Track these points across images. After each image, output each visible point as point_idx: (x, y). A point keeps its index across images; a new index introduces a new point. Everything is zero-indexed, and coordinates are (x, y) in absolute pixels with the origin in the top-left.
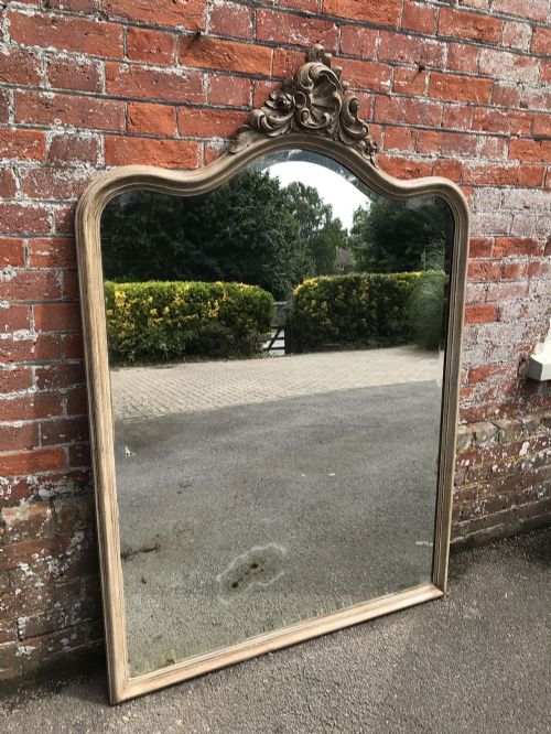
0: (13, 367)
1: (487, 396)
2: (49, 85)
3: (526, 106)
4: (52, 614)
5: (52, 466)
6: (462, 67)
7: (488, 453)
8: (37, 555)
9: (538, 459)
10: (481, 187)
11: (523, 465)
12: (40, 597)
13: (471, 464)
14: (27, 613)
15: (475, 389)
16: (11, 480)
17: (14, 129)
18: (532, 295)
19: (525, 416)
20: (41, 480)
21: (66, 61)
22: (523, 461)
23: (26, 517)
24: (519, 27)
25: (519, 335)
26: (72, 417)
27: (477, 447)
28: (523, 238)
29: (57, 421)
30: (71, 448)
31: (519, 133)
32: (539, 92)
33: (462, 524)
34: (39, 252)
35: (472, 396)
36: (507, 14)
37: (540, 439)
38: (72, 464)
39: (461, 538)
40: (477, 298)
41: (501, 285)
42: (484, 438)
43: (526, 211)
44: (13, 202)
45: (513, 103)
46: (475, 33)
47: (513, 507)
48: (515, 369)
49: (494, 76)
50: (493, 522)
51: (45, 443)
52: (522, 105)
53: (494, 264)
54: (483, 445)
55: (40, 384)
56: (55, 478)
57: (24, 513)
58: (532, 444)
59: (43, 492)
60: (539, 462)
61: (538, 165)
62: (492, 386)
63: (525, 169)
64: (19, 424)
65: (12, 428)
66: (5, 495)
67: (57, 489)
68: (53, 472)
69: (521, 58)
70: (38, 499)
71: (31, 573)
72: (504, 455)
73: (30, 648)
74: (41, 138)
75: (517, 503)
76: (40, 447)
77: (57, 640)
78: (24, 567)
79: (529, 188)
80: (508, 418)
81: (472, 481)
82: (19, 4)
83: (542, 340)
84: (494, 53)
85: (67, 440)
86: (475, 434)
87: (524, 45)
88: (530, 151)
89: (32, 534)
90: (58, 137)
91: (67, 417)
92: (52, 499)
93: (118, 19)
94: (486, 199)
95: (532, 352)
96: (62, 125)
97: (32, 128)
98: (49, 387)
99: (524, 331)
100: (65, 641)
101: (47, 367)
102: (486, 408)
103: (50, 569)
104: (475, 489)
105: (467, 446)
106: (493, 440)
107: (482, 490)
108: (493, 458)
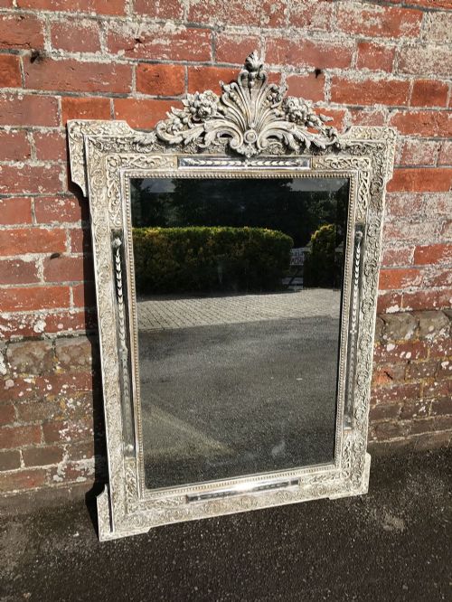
1: (439, 281)
7: (436, 346)
10: (433, 11)
13: (413, 357)
15: (422, 272)
27: (421, 338)
33: (402, 423)
35: (418, 279)
39: (402, 438)
40: (427, 159)
42: (431, 328)
54: (428, 337)
62: (445, 270)
81: (416, 377)
94: (440, 27)
102: (438, 294)
104: (419, 385)
105: (408, 336)
106: (442, 332)
107: (428, 388)
108: (442, 354)
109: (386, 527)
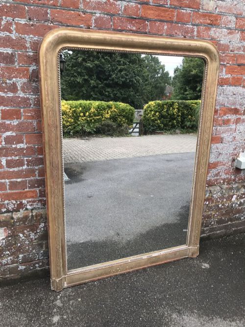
0: (17, 158)
1: (217, 175)
2: (30, 50)
3: (233, 51)
4: (32, 254)
5: (32, 197)
6: (203, 36)
7: (217, 199)
8: (26, 231)
9: (241, 203)
11: (234, 205)
12: (27, 248)
13: (209, 203)
14: (22, 253)
15: (211, 172)
16: (17, 202)
17: (17, 67)
18: (238, 132)
19: (235, 184)
20: (28, 202)
21: (37, 40)
22: (233, 203)
23: (22, 216)
24: (230, 18)
25: (232, 149)
26: (40, 178)
27: (212, 196)
28: (233, 107)
29: (34, 179)
30: (40, 190)
31: (230, 63)
32: (240, 45)
33: (205, 229)
34: (27, 114)
35: (210, 174)
36: (224, 13)
37: (241, 194)
38: (40, 196)
39: (205, 235)
41: (223, 128)
42: (215, 193)
43: (234, 96)
44: (17, 95)
45: (227, 50)
46: (209, 22)
47: (229, 223)
48: (230, 163)
49: (218, 39)
50: (220, 229)
51: (30, 188)
52: (231, 51)
53: (219, 119)
54: (214, 196)
55: (28, 165)
56: (34, 202)
57: (21, 214)
58: (238, 196)
59: (29, 207)
60: (241, 204)
61: (239, 76)
62: (219, 171)
63: (234, 78)
64: (19, 180)
65: (17, 182)
66: (14, 207)
67: (34, 206)
68: (33, 199)
69: (231, 31)
70: (27, 209)
71: (24, 238)
72: (224, 200)
73: (24, 267)
74: (28, 70)
75: (231, 221)
76: (28, 189)
77: (34, 265)
78: (21, 235)
79: (235, 86)
80: (227, 185)
81: (209, 211)
82: (19, 19)
83: (243, 152)
84: (218, 30)
85: (38, 187)
86: (210, 191)
87: (233, 26)
88: (236, 71)
89: (24, 223)
90: (34, 69)
91: (38, 178)
92: (32, 210)
93: (57, 23)
95: (238, 156)
96: (36, 65)
97: (24, 66)
98: (31, 166)
99: (234, 148)
100: (37, 265)
101: (30, 158)
102: (217, 180)
103: (31, 237)
104: (211, 214)
105: (207, 196)
106: (219, 194)
107: (214, 215)
108: (219, 202)
109: (203, 267)
